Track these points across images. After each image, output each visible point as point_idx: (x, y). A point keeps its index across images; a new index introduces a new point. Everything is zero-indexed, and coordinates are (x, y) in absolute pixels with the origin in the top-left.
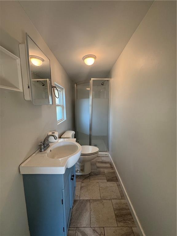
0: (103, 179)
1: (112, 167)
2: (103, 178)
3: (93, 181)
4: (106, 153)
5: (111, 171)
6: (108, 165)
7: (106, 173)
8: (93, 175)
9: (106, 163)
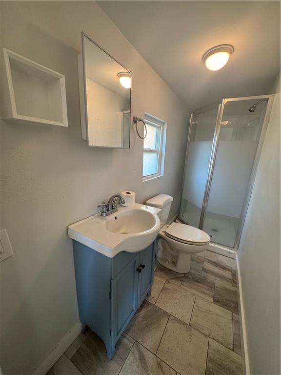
0: (206, 294)
1: (234, 282)
2: (208, 292)
3: (187, 289)
4: (230, 251)
5: (229, 286)
6: (228, 275)
7: (218, 287)
8: (189, 278)
9: (224, 268)
